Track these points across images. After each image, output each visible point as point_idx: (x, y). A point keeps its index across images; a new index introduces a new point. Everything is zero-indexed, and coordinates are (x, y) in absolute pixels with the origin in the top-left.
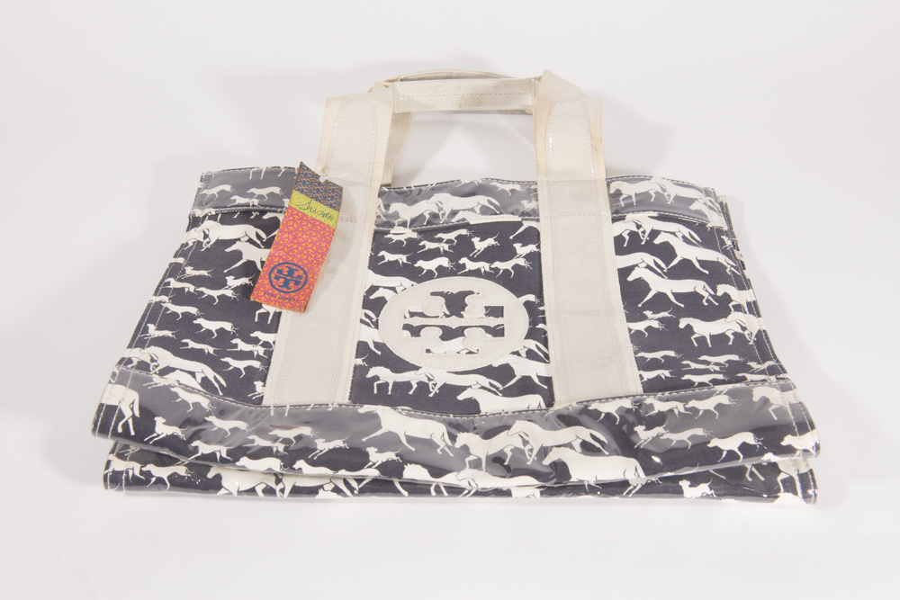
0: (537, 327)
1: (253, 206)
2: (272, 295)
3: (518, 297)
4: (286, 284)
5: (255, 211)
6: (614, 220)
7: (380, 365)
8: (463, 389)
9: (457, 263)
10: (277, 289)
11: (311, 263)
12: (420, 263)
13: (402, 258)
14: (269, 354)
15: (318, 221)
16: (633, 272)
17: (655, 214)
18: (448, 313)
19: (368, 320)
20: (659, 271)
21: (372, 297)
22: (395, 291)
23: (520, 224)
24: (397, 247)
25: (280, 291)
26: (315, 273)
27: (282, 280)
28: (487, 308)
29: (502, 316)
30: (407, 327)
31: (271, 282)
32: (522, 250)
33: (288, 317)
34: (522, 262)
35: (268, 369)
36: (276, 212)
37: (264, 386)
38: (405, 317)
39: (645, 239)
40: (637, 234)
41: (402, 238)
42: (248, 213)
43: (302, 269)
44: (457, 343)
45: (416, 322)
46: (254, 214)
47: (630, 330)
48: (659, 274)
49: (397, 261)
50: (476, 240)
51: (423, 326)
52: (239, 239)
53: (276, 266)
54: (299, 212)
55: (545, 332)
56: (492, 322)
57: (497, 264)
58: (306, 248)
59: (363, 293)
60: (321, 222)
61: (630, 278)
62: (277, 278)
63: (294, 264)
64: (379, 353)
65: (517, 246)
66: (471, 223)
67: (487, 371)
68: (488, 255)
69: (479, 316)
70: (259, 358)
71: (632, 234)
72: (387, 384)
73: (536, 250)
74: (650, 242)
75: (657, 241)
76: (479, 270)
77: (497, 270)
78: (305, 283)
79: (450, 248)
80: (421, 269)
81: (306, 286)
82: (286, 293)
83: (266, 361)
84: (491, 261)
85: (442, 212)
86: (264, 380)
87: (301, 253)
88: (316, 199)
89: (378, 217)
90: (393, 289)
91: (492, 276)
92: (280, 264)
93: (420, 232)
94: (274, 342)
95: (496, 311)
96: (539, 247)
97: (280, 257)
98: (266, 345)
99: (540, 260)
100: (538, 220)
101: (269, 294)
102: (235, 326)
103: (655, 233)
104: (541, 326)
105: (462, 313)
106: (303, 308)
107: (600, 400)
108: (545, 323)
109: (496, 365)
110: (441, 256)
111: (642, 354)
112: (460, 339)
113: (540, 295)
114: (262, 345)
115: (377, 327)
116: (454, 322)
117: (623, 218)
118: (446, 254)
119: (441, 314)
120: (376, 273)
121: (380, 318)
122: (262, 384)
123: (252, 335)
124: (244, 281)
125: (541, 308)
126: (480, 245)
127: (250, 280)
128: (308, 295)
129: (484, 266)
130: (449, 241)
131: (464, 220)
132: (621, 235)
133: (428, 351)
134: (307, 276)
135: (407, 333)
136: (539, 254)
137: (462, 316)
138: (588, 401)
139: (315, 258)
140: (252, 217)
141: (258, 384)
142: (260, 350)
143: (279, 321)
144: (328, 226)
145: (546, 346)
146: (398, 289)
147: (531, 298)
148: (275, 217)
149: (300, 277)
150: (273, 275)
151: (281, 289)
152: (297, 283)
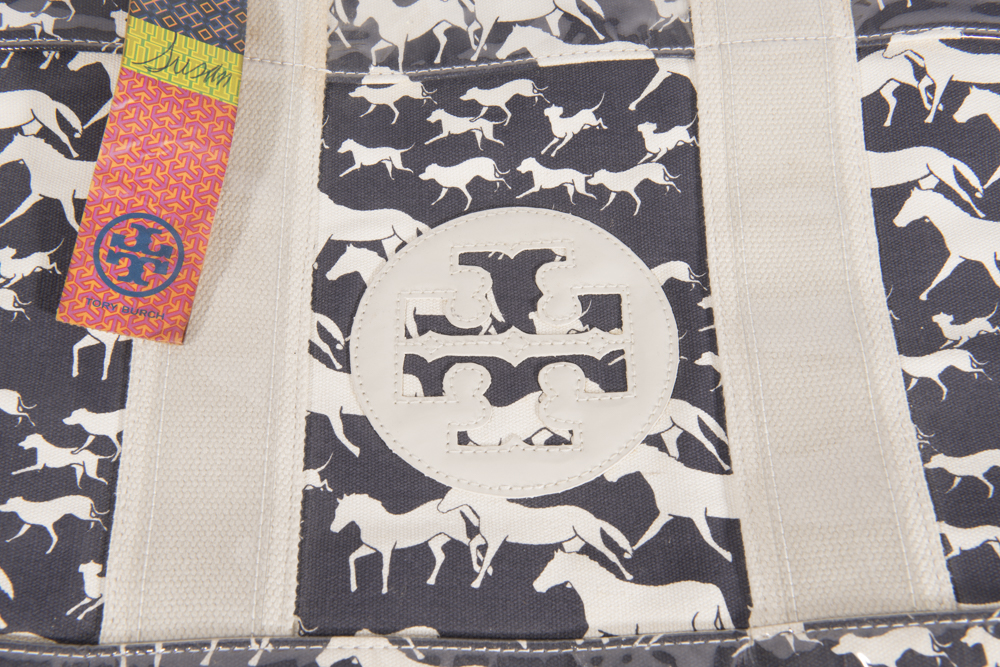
0: (699, 362)
2: (107, 304)
3: (651, 265)
4: (135, 272)
5: (50, 48)
6: (863, 51)
7: (360, 491)
8: (543, 554)
9: (515, 172)
10: (116, 288)
11: (187, 208)
12: (433, 172)
13: (391, 157)
14: (110, 469)
15: (194, 95)
16: (908, 203)
17: (955, 34)
18: (500, 318)
19: (325, 348)
20: (965, 196)
21: (333, 275)
22: (382, 254)
23: (649, 67)
24: (377, 127)
25: (124, 292)
26: (200, 239)
27: (124, 263)
28: (584, 300)
29: (620, 325)
30: (413, 364)
31: (100, 270)
32: (658, 141)
33: (146, 355)
34: (656, 174)
35: (108, 521)
37: (102, 574)
38: (408, 336)
39: (933, 107)
40: (916, 92)
41: (388, 97)
42: (35, 55)
43: (169, 227)
44: (523, 413)
45: (433, 347)
46: (49, 55)
47: (907, 378)
48: (965, 207)
49: (380, 166)
50: (553, 113)
51: (448, 362)
52: (18, 130)
54: (147, 80)
55: (717, 376)
56: (598, 344)
57: (602, 177)
58: (174, 171)
59: (311, 264)
60: (202, 97)
61: (902, 220)
62: (113, 257)
63: (149, 217)
64: (356, 451)
65: (646, 129)
66: (542, 64)
67: (594, 496)
68: (582, 153)
69: (568, 326)
70: (87, 487)
71: (905, 93)
72: (378, 556)
73: (688, 140)
74: (945, 117)
75: (962, 116)
76: (562, 189)
77: (601, 191)
78: (179, 267)
79: (497, 131)
80: (434, 186)
81: (182, 276)
82: (136, 295)
83: (104, 494)
84: (588, 169)
85: (475, 26)
86: (102, 558)
87: (163, 185)
88: (186, 29)
89: (333, 38)
90: (376, 246)
91: (591, 207)
92: (118, 220)
93: (428, 84)
94: (120, 436)
95: (603, 311)
96: (694, 131)
97: (115, 202)
98: (103, 445)
99: (698, 169)
100: (691, 55)
101: (98, 302)
102: (26, 399)
103: (957, 92)
104: (706, 359)
105: (532, 315)
106: (179, 332)
107: (859, 622)
108: (714, 350)
109: (613, 477)
110: (476, 154)
111: (939, 461)
112: (532, 397)
113: (700, 266)
114: (93, 448)
115: (347, 369)
116: (514, 348)
117: (882, 45)
118: (488, 149)
119: (486, 323)
120: (338, 201)
121: (352, 337)
122: (98, 568)
123: (68, 421)
124: (39, 261)
125: (704, 304)
126: (565, 126)
127: (52, 259)
128: (188, 300)
129: (572, 179)
130: (494, 113)
131: (525, 53)
132: (877, 94)
133: (463, 439)
134: (181, 246)
135: (413, 384)
136: (696, 150)
137: (530, 328)
138: (829, 624)
139: (198, 195)
140: (44, 66)
141: (89, 570)
142: (87, 462)
143: (126, 370)
144: (220, 104)
145: (721, 420)
146: (389, 246)
147: (680, 270)
148: (98, 66)
149: (165, 251)
150: (102, 251)
151: (124, 285)
152: (160, 267)
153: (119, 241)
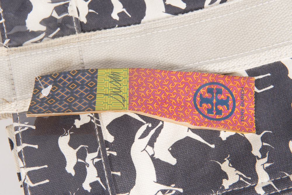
1: (99, 157)
4: (224, 102)
10: (233, 110)
25: (234, 107)
27: (221, 108)
36: (99, 129)
43: (198, 90)
46: (108, 153)
53: (204, 116)
62: (219, 112)
63: (195, 99)
78: (218, 83)
82: (234, 101)
92: (200, 112)
134: (206, 84)
148: (109, 127)
149: (210, 91)
150: (217, 117)
151: (231, 107)
152: (219, 92)
153: (210, 111)
